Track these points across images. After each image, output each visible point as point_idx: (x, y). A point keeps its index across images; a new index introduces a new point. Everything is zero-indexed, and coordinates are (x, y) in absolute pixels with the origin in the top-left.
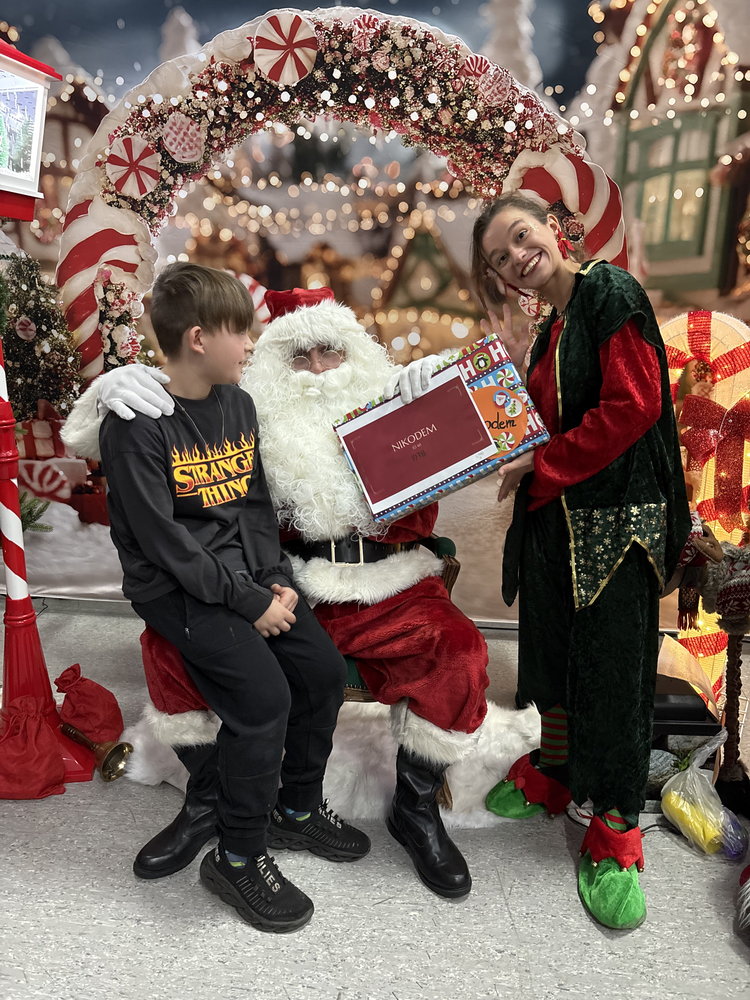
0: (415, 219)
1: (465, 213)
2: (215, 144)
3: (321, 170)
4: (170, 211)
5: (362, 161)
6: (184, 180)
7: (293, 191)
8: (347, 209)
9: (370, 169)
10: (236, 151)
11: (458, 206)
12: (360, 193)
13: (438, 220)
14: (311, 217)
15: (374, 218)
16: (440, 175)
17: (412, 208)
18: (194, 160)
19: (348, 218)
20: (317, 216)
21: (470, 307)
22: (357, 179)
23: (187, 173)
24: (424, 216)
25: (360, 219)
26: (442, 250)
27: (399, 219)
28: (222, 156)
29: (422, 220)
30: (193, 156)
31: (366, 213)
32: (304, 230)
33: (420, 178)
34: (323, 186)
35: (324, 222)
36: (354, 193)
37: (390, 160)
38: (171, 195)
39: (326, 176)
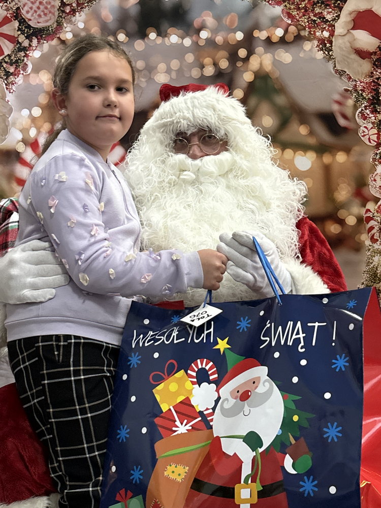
0: (254, 63)
1: (302, 55)
2: (68, 9)
3: (165, 25)
4: (24, 69)
5: (202, 15)
6: (39, 42)
7: (139, 45)
8: (190, 58)
9: (210, 21)
10: (86, 14)
11: (294, 49)
12: (201, 43)
13: (276, 63)
14: (156, 67)
15: (215, 64)
16: (275, 22)
17: (250, 53)
18: (48, 24)
19: (191, 66)
20: (162, 66)
21: (312, 141)
22: (198, 31)
23: (41, 36)
24: (262, 60)
25: (202, 67)
26: (281, 90)
27: (239, 64)
28: (73, 19)
29: (261, 64)
30: (47, 21)
31: (208, 60)
32: (150, 80)
33: (257, 26)
34: (166, 39)
35: (169, 71)
36: (196, 44)
37: (227, 13)
38: (26, 56)
39: (170, 30)
